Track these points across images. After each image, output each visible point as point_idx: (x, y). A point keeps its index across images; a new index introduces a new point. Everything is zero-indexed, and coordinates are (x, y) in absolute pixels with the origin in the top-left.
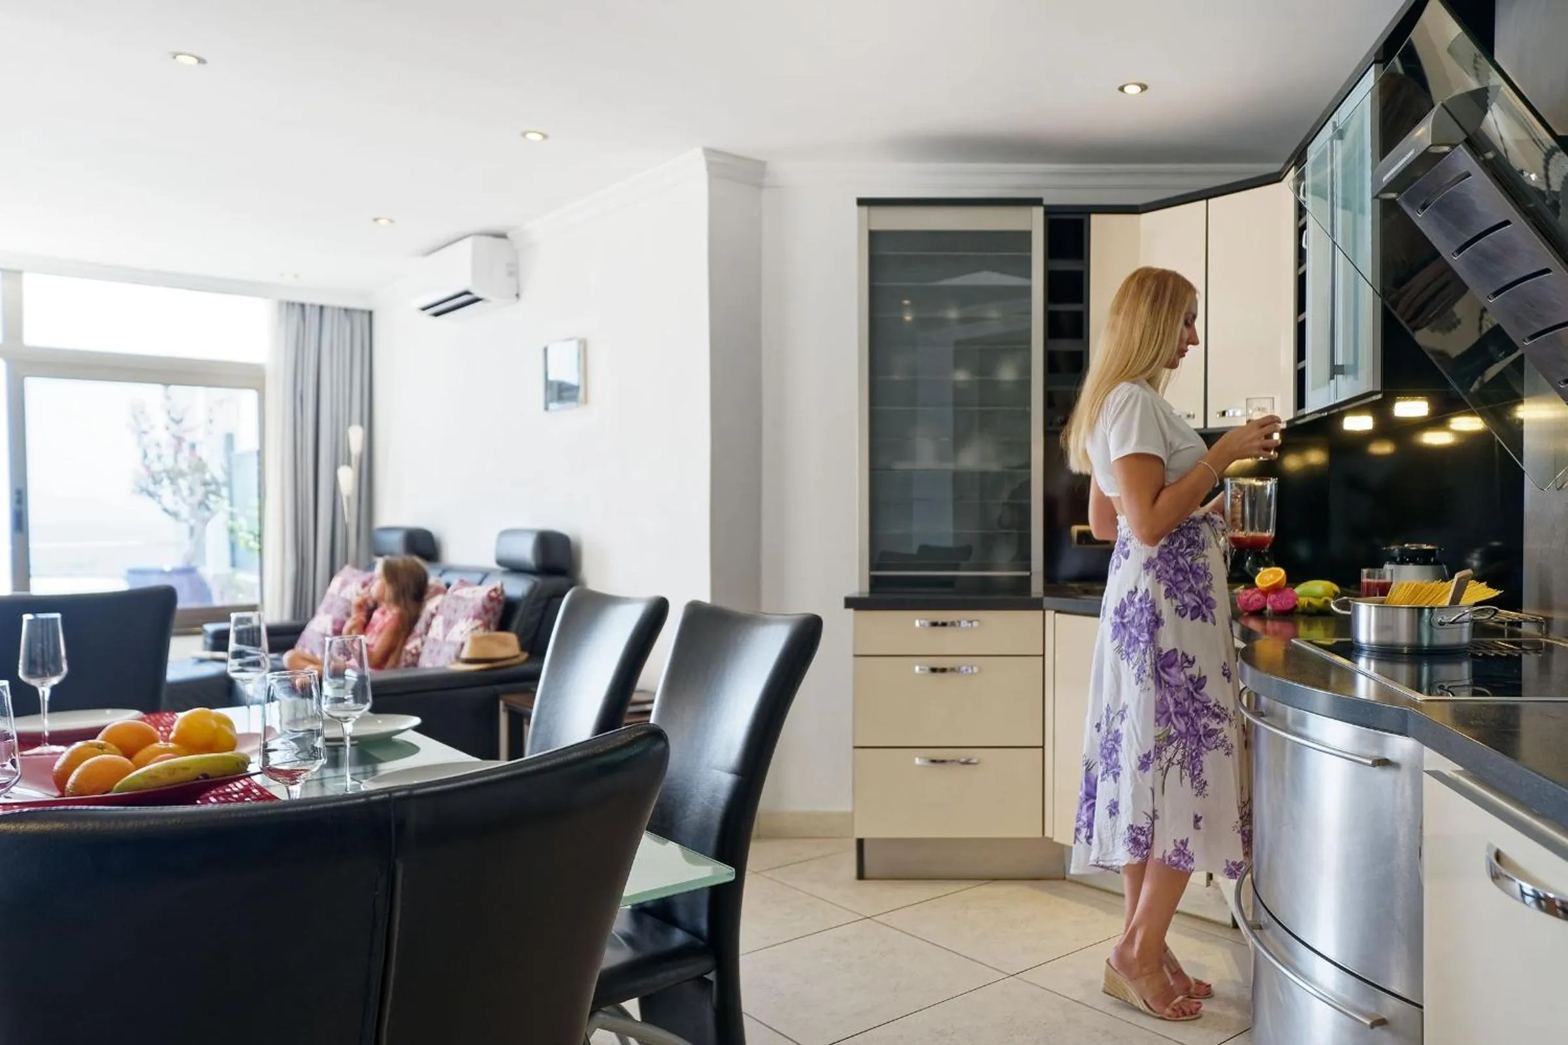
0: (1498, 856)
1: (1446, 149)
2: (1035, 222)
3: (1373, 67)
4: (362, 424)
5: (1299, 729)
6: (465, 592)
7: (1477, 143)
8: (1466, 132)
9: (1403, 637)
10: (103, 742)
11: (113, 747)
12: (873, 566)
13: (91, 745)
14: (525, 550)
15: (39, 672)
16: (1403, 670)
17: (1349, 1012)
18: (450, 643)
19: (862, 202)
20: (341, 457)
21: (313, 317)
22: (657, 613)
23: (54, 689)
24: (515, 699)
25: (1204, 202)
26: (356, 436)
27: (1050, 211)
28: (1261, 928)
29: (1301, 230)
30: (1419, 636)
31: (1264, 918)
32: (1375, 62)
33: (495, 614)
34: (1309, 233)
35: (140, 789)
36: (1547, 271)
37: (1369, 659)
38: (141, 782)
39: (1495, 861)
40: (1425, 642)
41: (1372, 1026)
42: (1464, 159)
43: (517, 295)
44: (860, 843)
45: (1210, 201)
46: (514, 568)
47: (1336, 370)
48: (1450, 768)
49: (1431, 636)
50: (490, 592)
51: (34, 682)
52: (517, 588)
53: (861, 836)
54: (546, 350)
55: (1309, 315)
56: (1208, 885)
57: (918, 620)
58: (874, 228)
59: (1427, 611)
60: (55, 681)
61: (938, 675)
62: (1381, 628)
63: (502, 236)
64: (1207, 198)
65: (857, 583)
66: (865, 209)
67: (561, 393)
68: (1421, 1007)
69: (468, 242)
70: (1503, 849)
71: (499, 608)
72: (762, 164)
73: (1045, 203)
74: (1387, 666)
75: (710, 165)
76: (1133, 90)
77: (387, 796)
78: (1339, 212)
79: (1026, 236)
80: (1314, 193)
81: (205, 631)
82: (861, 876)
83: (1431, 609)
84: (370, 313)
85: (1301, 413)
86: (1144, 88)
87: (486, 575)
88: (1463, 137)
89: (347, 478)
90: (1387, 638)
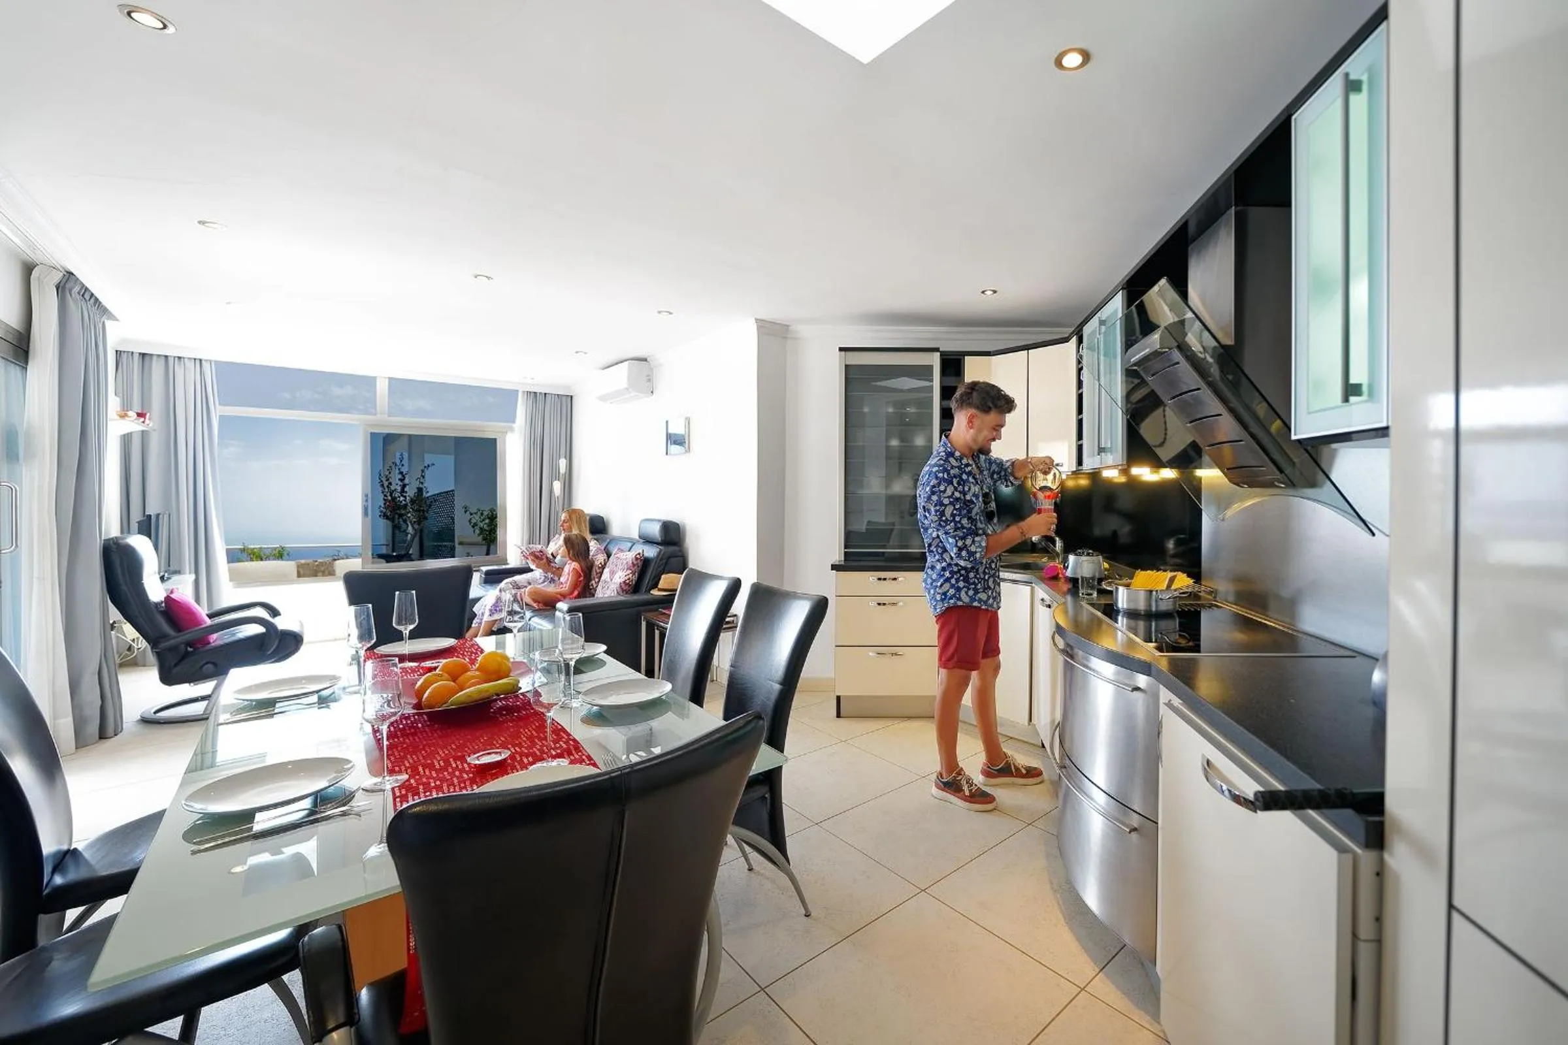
0: (1208, 762)
1: (1167, 350)
2: (935, 360)
3: (1121, 292)
4: (565, 458)
5: (1086, 663)
6: (621, 555)
7: (1183, 348)
8: (1178, 342)
9: (1141, 606)
10: (440, 673)
11: (446, 675)
12: (846, 547)
13: (435, 675)
14: (655, 530)
15: (404, 622)
16: (1141, 624)
17: (1115, 822)
18: (614, 583)
19: (841, 349)
20: (555, 475)
21: (540, 399)
22: (734, 587)
23: (410, 631)
24: (650, 615)
25: (1026, 351)
26: (563, 463)
27: (943, 354)
28: (1065, 767)
29: (1080, 370)
30: (1150, 605)
31: (1068, 762)
32: (1123, 289)
33: (638, 567)
34: (1085, 372)
35: (463, 703)
36: (1221, 415)
37: (1123, 616)
38: (463, 699)
39: (1207, 767)
40: (1154, 609)
41: (1130, 832)
42: (1177, 356)
43: (652, 392)
44: (838, 698)
45: (1030, 351)
46: (648, 541)
47: (1101, 450)
48: (1177, 702)
49: (1157, 606)
50: (636, 555)
51: (399, 628)
52: (651, 552)
53: (838, 694)
54: (667, 422)
55: (1085, 416)
56: (1029, 724)
57: (870, 577)
58: (848, 363)
59: (1154, 593)
60: (412, 627)
61: (882, 607)
62: (1129, 600)
63: (645, 360)
64: (1028, 349)
65: (837, 556)
66: (843, 353)
67: (675, 440)
68: (1157, 823)
69: (626, 363)
70: (1210, 759)
71: (640, 564)
72: (788, 326)
73: (941, 350)
74: (1133, 623)
75: (759, 328)
76: (989, 293)
77: (619, 772)
78: (1102, 358)
79: (930, 368)
80: (1087, 349)
81: (482, 570)
82: (839, 716)
83: (1157, 591)
84: (572, 397)
85: (1080, 468)
86: (995, 292)
87: (633, 543)
88: (1176, 344)
89: (557, 486)
90: (1132, 606)
